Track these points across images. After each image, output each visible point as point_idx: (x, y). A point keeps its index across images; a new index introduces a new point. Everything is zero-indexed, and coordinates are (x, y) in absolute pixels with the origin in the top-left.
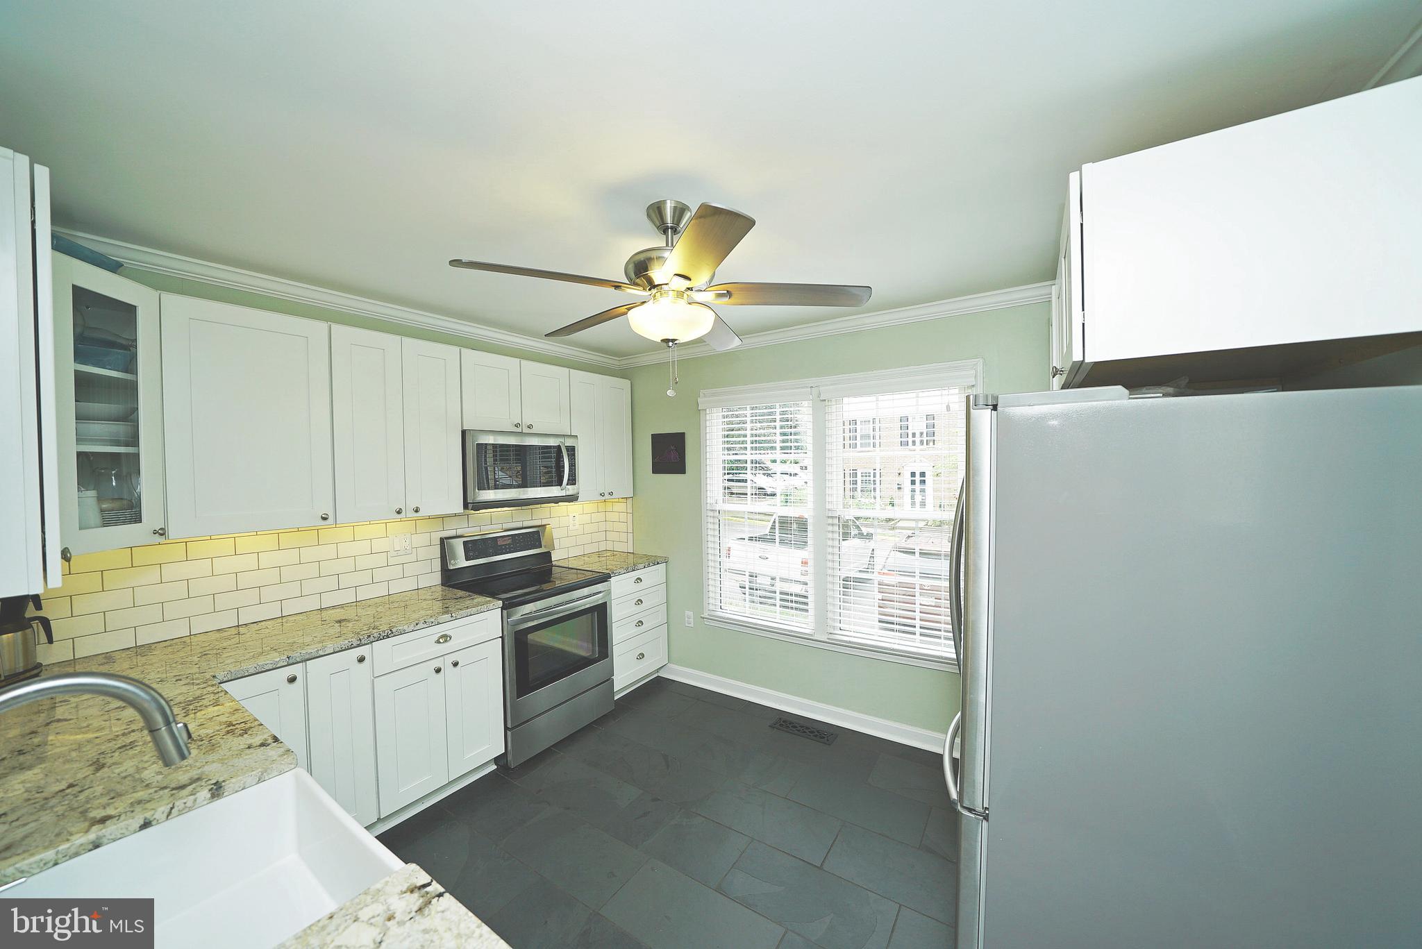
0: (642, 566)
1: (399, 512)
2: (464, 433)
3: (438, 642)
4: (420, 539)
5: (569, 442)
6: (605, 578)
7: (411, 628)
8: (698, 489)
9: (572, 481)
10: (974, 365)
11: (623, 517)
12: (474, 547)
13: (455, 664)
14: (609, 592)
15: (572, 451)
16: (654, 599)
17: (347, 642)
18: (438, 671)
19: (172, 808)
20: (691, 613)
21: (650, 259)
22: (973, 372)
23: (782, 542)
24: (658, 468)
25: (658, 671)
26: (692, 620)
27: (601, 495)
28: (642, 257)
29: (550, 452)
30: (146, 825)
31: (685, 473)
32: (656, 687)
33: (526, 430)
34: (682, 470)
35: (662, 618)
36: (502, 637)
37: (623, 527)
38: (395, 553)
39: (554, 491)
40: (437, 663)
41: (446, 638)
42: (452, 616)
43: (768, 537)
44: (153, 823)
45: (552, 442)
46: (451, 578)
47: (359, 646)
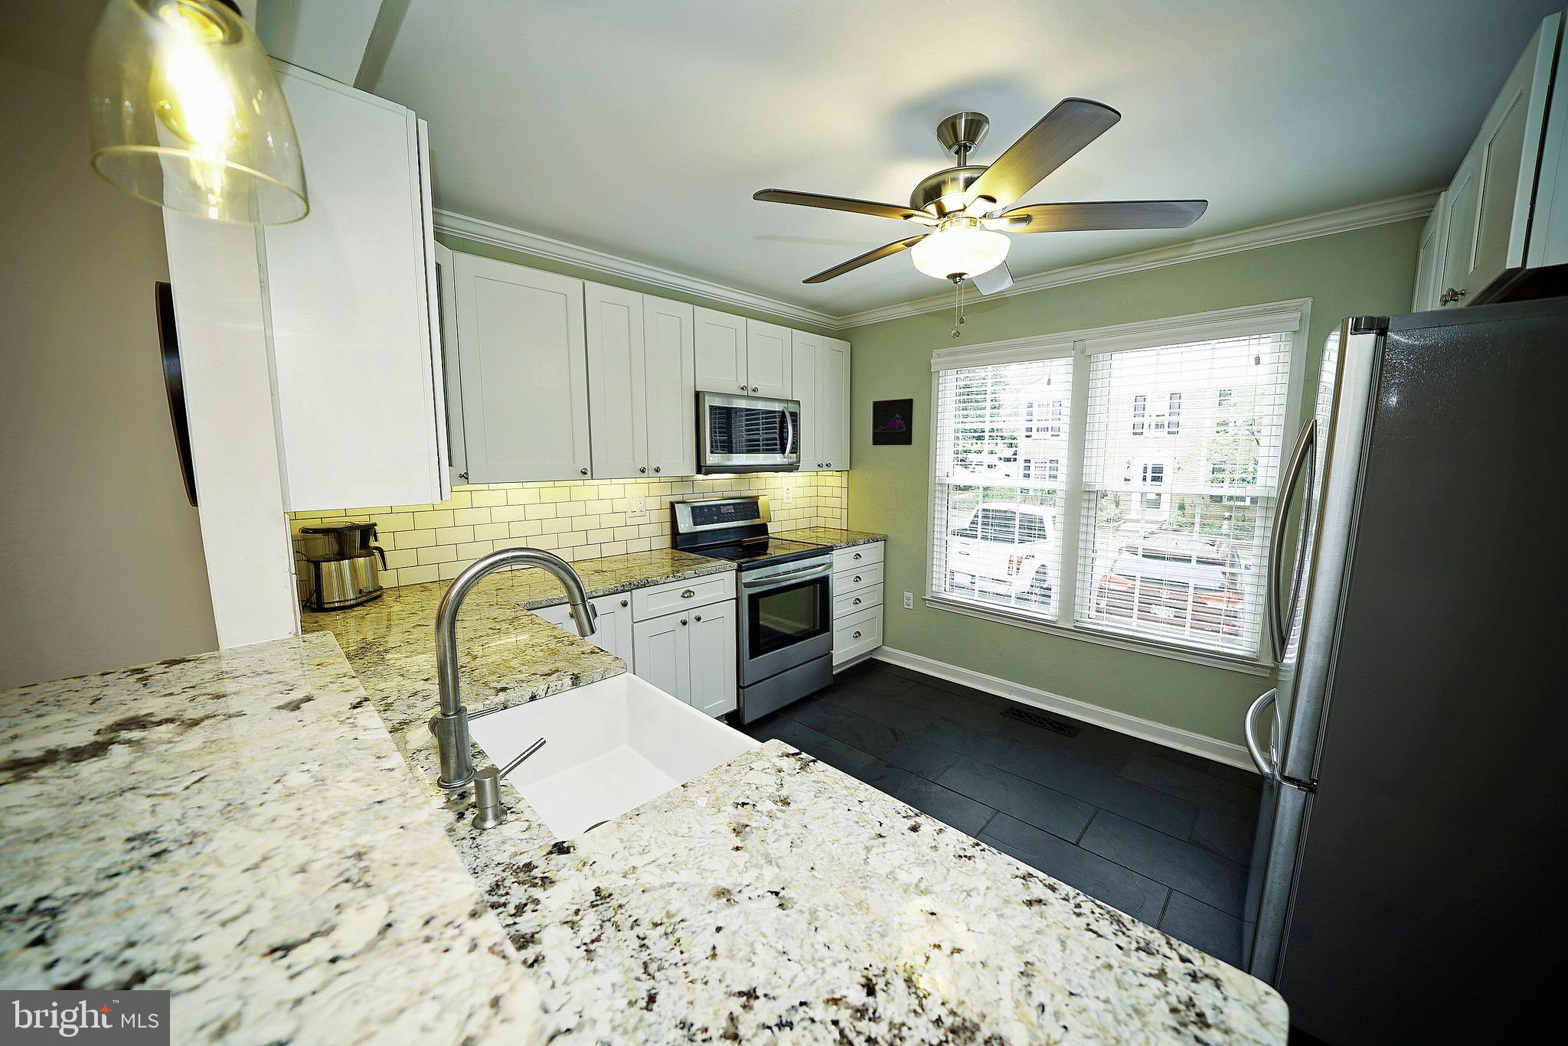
0: (862, 541)
1: (643, 471)
2: (697, 395)
3: (683, 596)
4: (653, 503)
5: (792, 408)
6: (827, 550)
7: (663, 580)
8: (925, 462)
9: (795, 449)
10: (1300, 306)
11: (837, 492)
12: (700, 514)
13: (699, 619)
14: (830, 565)
15: (795, 416)
16: (872, 577)
17: (613, 586)
18: (684, 623)
19: (548, 688)
20: (911, 595)
21: (944, 182)
22: (1299, 315)
23: (984, 538)
24: (879, 439)
25: (870, 652)
26: (911, 602)
27: (819, 466)
28: (934, 182)
29: (775, 417)
30: (533, 698)
31: (911, 444)
32: (868, 668)
33: (751, 394)
34: (908, 441)
35: (877, 598)
36: (737, 599)
37: (836, 502)
38: (632, 515)
39: (777, 459)
40: (683, 616)
41: (688, 594)
42: (695, 573)
43: (968, 532)
44: (538, 697)
45: (777, 407)
46: (681, 542)
47: (623, 591)
